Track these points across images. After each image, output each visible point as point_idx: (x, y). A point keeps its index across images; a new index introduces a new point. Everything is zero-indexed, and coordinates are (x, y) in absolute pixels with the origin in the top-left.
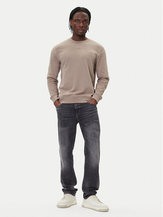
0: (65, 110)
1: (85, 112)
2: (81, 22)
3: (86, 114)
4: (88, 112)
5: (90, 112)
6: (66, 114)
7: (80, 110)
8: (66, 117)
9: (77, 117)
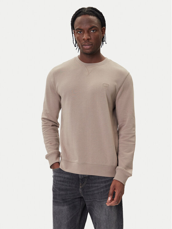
0: (62, 177)
1: (95, 183)
2: (86, 31)
3: (95, 187)
4: (98, 185)
5: (101, 184)
6: (63, 185)
7: (86, 180)
8: (62, 190)
9: (80, 190)
